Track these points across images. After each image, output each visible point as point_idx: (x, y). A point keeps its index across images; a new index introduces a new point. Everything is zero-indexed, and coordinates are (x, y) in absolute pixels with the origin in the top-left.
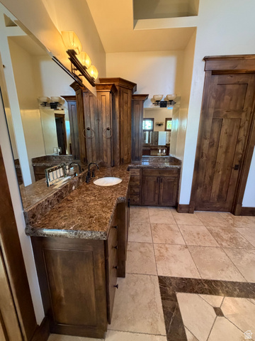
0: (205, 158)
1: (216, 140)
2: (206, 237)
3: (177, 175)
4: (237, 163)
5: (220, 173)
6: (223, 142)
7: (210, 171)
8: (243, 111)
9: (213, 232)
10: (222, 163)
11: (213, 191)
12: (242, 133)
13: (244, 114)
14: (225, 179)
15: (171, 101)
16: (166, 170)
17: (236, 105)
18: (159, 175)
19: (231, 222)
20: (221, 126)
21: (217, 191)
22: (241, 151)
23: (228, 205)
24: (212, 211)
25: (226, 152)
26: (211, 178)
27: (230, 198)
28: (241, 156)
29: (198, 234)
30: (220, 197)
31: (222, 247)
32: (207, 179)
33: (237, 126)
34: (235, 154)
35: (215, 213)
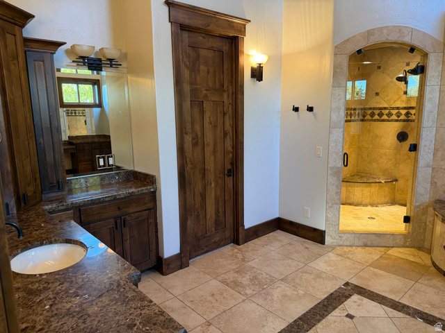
0: (190, 166)
1: (199, 134)
2: (225, 294)
3: (150, 205)
4: (230, 167)
5: (213, 185)
6: (209, 138)
7: (199, 186)
8: (224, 91)
9: (229, 281)
10: (212, 169)
11: (208, 217)
12: (228, 122)
13: (225, 95)
14: (219, 194)
15: (111, 60)
16: (129, 200)
17: (215, 82)
18: (117, 213)
19: (240, 256)
20: (202, 112)
21: (214, 215)
22: (230, 149)
23: (228, 234)
24: (212, 250)
25: (215, 151)
26: (203, 197)
27: (229, 220)
28: (231, 155)
29: (213, 295)
30: (217, 224)
31: (249, 298)
32: (198, 198)
33: (220, 112)
34: (225, 153)
35: (216, 252)
